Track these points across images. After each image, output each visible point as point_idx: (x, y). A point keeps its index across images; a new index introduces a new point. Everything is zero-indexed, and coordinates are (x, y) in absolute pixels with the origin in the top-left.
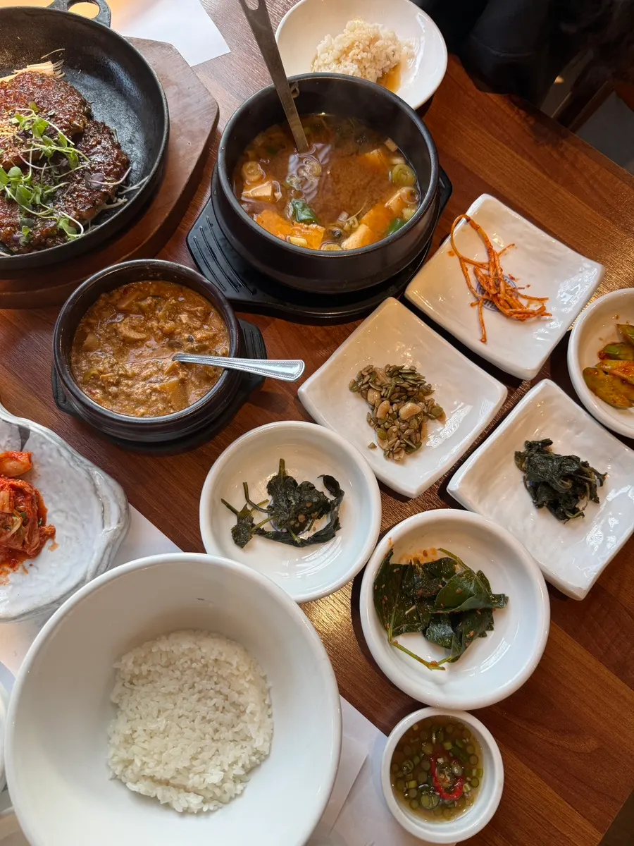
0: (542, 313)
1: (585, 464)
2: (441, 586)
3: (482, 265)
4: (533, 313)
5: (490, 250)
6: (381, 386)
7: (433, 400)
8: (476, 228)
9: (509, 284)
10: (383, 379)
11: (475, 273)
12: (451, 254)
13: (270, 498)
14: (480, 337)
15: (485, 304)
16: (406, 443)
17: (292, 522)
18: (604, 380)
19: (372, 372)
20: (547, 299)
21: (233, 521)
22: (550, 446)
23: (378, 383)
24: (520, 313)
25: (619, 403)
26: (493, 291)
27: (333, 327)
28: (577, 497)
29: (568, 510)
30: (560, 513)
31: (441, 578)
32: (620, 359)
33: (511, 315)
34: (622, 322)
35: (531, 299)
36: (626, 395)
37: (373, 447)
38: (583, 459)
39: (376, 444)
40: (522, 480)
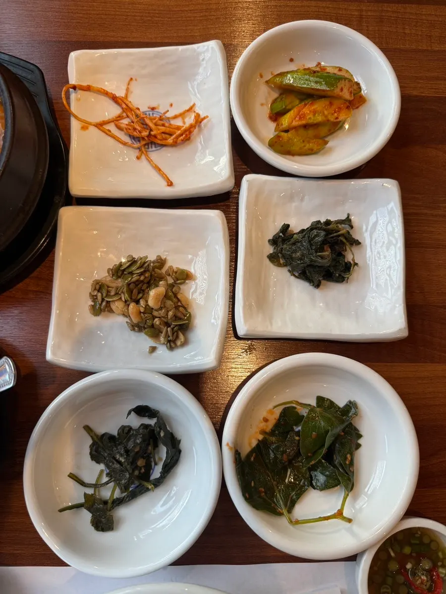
0: (199, 120)
1: (328, 222)
2: (297, 438)
3: (120, 117)
4: (192, 126)
5: (114, 99)
6: (117, 294)
7: (171, 267)
8: (88, 89)
9: (155, 115)
10: (114, 285)
11: (119, 128)
12: (84, 128)
13: (102, 466)
14: (164, 183)
15: (148, 148)
16: (176, 325)
17: (136, 473)
18: (290, 139)
19: (99, 286)
20: (194, 105)
21: (86, 516)
22: (290, 229)
23: (113, 293)
24: (182, 135)
25: (315, 148)
26: (145, 133)
27: (38, 269)
28: (340, 255)
29: (341, 271)
30: (338, 277)
31: (293, 430)
32: (289, 111)
33: (176, 142)
34: (268, 77)
35: (182, 115)
36: (317, 137)
37: (153, 349)
38: (323, 220)
39: (154, 345)
40: (289, 274)
